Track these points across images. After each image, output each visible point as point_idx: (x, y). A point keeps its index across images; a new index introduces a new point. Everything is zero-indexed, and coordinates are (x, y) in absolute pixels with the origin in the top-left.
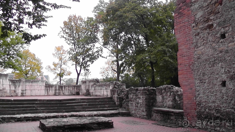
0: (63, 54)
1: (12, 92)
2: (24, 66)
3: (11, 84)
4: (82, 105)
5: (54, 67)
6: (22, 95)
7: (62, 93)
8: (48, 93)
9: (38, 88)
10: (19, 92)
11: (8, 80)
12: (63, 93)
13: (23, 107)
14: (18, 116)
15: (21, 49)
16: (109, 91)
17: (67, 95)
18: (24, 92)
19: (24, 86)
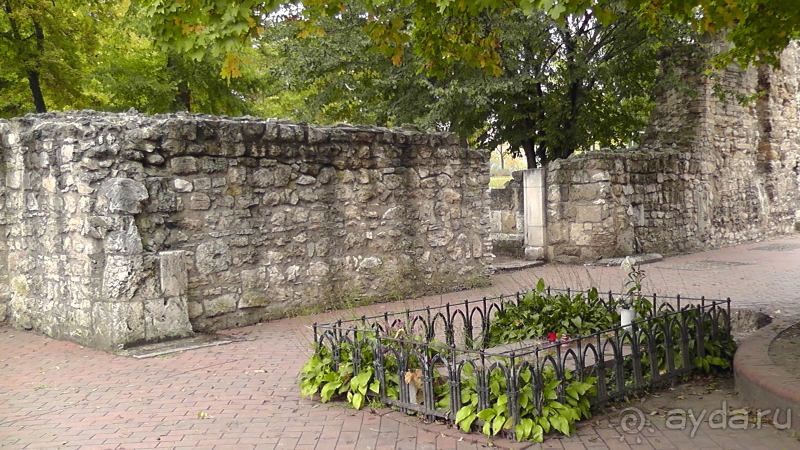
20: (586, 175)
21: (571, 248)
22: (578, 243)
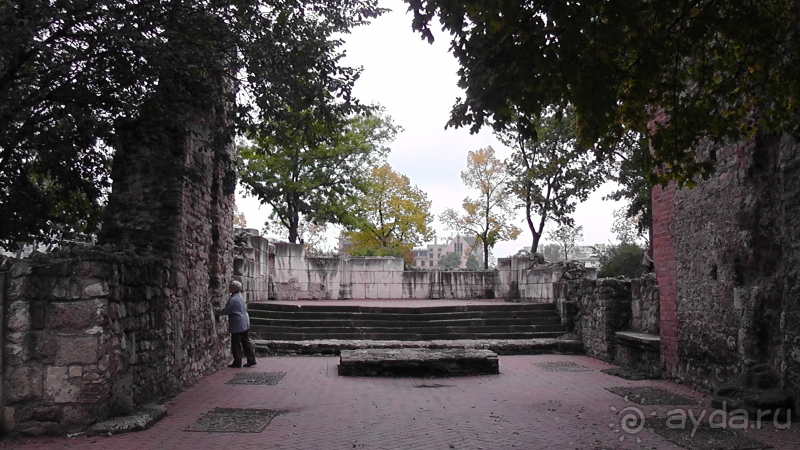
0: (495, 174)
1: (314, 288)
2: (378, 213)
3: (311, 268)
4: (468, 323)
5: (466, 214)
6: (342, 296)
7: (448, 294)
8: (411, 293)
9: (383, 278)
10: (334, 288)
11: (302, 259)
12: (452, 294)
13: (321, 324)
14: (307, 343)
15: (365, 165)
16: (551, 285)
17: (461, 299)
18: (348, 289)
19: (347, 274)
20: (75, 288)
21: (46, 409)
22: (58, 400)
